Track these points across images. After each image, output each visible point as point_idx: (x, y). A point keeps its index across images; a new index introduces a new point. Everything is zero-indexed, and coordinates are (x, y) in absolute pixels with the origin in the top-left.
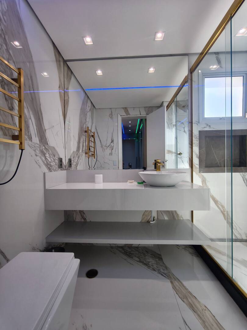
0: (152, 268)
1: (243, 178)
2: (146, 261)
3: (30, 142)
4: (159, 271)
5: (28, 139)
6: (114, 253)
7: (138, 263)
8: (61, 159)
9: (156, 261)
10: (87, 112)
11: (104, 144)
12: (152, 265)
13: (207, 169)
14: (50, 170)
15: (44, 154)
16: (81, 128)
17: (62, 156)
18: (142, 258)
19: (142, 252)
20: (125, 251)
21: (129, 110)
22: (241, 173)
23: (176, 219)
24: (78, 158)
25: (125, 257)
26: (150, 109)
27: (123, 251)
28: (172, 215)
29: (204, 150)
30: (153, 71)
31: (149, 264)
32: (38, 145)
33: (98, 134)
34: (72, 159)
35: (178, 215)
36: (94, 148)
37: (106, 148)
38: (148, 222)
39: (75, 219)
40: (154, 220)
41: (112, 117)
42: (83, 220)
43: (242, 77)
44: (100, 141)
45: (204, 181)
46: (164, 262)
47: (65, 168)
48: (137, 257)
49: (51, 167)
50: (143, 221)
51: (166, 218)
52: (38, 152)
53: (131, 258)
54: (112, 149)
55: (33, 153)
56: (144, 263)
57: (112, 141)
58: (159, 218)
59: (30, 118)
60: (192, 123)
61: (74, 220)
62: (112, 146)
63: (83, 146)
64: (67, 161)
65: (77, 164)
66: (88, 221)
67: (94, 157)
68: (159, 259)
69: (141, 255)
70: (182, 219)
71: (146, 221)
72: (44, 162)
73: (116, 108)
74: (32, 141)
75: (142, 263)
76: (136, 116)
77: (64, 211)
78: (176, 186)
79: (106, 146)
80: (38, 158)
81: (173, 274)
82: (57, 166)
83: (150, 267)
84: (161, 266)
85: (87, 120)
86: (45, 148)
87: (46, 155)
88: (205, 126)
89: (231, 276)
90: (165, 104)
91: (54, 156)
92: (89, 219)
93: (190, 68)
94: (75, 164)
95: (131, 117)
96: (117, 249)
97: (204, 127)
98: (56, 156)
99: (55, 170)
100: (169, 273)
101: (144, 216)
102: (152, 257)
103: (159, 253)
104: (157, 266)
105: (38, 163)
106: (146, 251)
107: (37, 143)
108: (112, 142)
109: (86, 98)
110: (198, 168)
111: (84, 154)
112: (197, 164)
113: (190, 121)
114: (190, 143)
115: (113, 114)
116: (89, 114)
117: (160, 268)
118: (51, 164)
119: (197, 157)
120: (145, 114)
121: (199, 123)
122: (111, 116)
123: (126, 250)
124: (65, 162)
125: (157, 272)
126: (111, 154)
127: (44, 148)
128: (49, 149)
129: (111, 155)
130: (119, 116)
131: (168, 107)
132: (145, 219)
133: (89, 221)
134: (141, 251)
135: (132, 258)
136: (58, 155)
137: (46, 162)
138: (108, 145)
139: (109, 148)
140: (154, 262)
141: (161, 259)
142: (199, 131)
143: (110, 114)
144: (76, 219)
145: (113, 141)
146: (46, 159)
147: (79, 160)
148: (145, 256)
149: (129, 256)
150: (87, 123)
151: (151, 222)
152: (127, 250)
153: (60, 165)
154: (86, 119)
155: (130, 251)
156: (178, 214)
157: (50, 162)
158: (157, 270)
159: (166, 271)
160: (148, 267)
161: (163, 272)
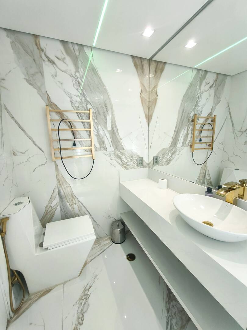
0: (169, 307)
3: (105, 152)
5: (103, 150)
8: (142, 158)
11: (238, 128)
12: (173, 306)
14: (126, 168)
15: (120, 158)
24: (174, 153)
31: (172, 301)
32: (113, 151)
33: (230, 114)
34: (160, 157)
37: (240, 133)
44: (233, 124)
47: (147, 166)
52: (113, 157)
55: (108, 158)
59: (105, 135)
64: (151, 159)
72: (119, 163)
74: (107, 150)
80: (113, 161)
82: (135, 165)
83: (169, 304)
98: (134, 157)
99: (133, 168)
104: (177, 313)
105: (113, 164)
107: (112, 151)
109: (202, 75)
111: (186, 148)
117: (176, 317)
124: (148, 160)
125: (168, 316)
127: (119, 153)
128: (125, 153)
136: (137, 155)
146: (122, 160)
147: (173, 156)
153: (139, 164)
157: (127, 162)
158: (170, 315)
159: (178, 328)
160: (167, 303)
161: (172, 324)
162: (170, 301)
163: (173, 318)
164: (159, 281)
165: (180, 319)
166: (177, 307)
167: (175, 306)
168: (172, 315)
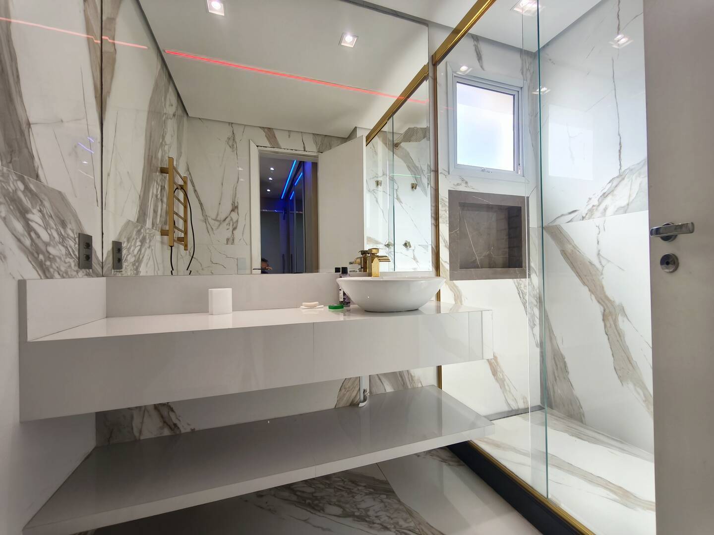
0: (378, 524)
1: (517, 288)
2: (358, 509)
4: (397, 527)
6: (270, 510)
7: (342, 520)
8: (89, 238)
9: (382, 501)
10: (167, 118)
11: (212, 214)
12: (377, 517)
13: (464, 271)
14: (44, 273)
15: (23, 213)
16: (150, 159)
17: (92, 229)
18: (347, 503)
19: (343, 487)
20: (298, 496)
21: (278, 135)
22: (515, 280)
23: (410, 387)
24: (143, 241)
25: (303, 513)
26: (327, 141)
27: (294, 498)
28: (400, 378)
29: (458, 232)
30: (350, 43)
31: (368, 516)
33: (194, 186)
34: (124, 245)
35: (412, 378)
36: (185, 221)
37: (217, 223)
38: (354, 405)
39: (137, 434)
40: (365, 400)
41: (233, 145)
42: (167, 432)
43: (512, 96)
44: (201, 204)
45: (458, 297)
46: (402, 500)
47: (100, 270)
48: (335, 505)
49: (48, 263)
50: (342, 404)
51: (389, 389)
53: (319, 511)
54: (234, 229)
56: (358, 517)
57: (235, 208)
58: (374, 390)
60: (436, 171)
61: (135, 437)
62: (234, 220)
63: (155, 212)
64: (108, 247)
65: (138, 262)
66: (183, 431)
67: (186, 246)
68: (387, 495)
69: (343, 496)
70: (420, 385)
71: (348, 404)
72: (19, 240)
73: (245, 125)
75: (351, 519)
76: (294, 152)
77: (97, 414)
78: (420, 309)
79: (218, 219)
81: (427, 523)
82: (73, 262)
83: (374, 523)
84: (396, 510)
85: (168, 139)
86: (27, 188)
87: (29, 216)
88: (459, 181)
89: (545, 495)
90: (362, 134)
91: (64, 224)
92: (189, 425)
93: (432, 53)
94: (133, 260)
95: (281, 153)
96: (274, 495)
97: (458, 184)
98: (69, 226)
99: (66, 273)
100: (420, 524)
101: (343, 391)
102: (370, 493)
103: (382, 478)
104: (388, 514)
106: (353, 482)
108: (233, 210)
109: (165, 79)
110: (448, 270)
111: (158, 237)
112: (446, 262)
113: (433, 167)
114: (433, 215)
115: (237, 140)
116: (171, 125)
117: (396, 518)
118: (51, 250)
119: (446, 246)
120: (315, 150)
121: (449, 174)
122: (232, 141)
123: (300, 491)
124: (101, 251)
125: (394, 530)
126: (231, 240)
127: (21, 186)
128: (42, 196)
129: (229, 242)
130: (253, 146)
131: (369, 139)
132: (345, 399)
133: (188, 430)
134: (339, 484)
135: (323, 510)
136: (78, 223)
137: (28, 242)
138: (222, 217)
139: (225, 224)
140: (378, 506)
141: (390, 492)
142: (450, 191)
143: (229, 139)
144: (140, 432)
145: (237, 207)
146: (29, 229)
147: (143, 251)
148: (353, 497)
149: (313, 508)
150: (166, 148)
151: (361, 405)
152: (303, 492)
153: (83, 258)
154: (163, 138)
155: (313, 490)
156: (413, 375)
157: (47, 244)
158: (393, 526)
159: (412, 520)
160: (371, 525)
161: (407, 527)
162: (367, 519)
163: (397, 523)
164: (323, 529)
165: (399, 513)
166: (378, 512)
167: (376, 512)
168: (393, 524)
